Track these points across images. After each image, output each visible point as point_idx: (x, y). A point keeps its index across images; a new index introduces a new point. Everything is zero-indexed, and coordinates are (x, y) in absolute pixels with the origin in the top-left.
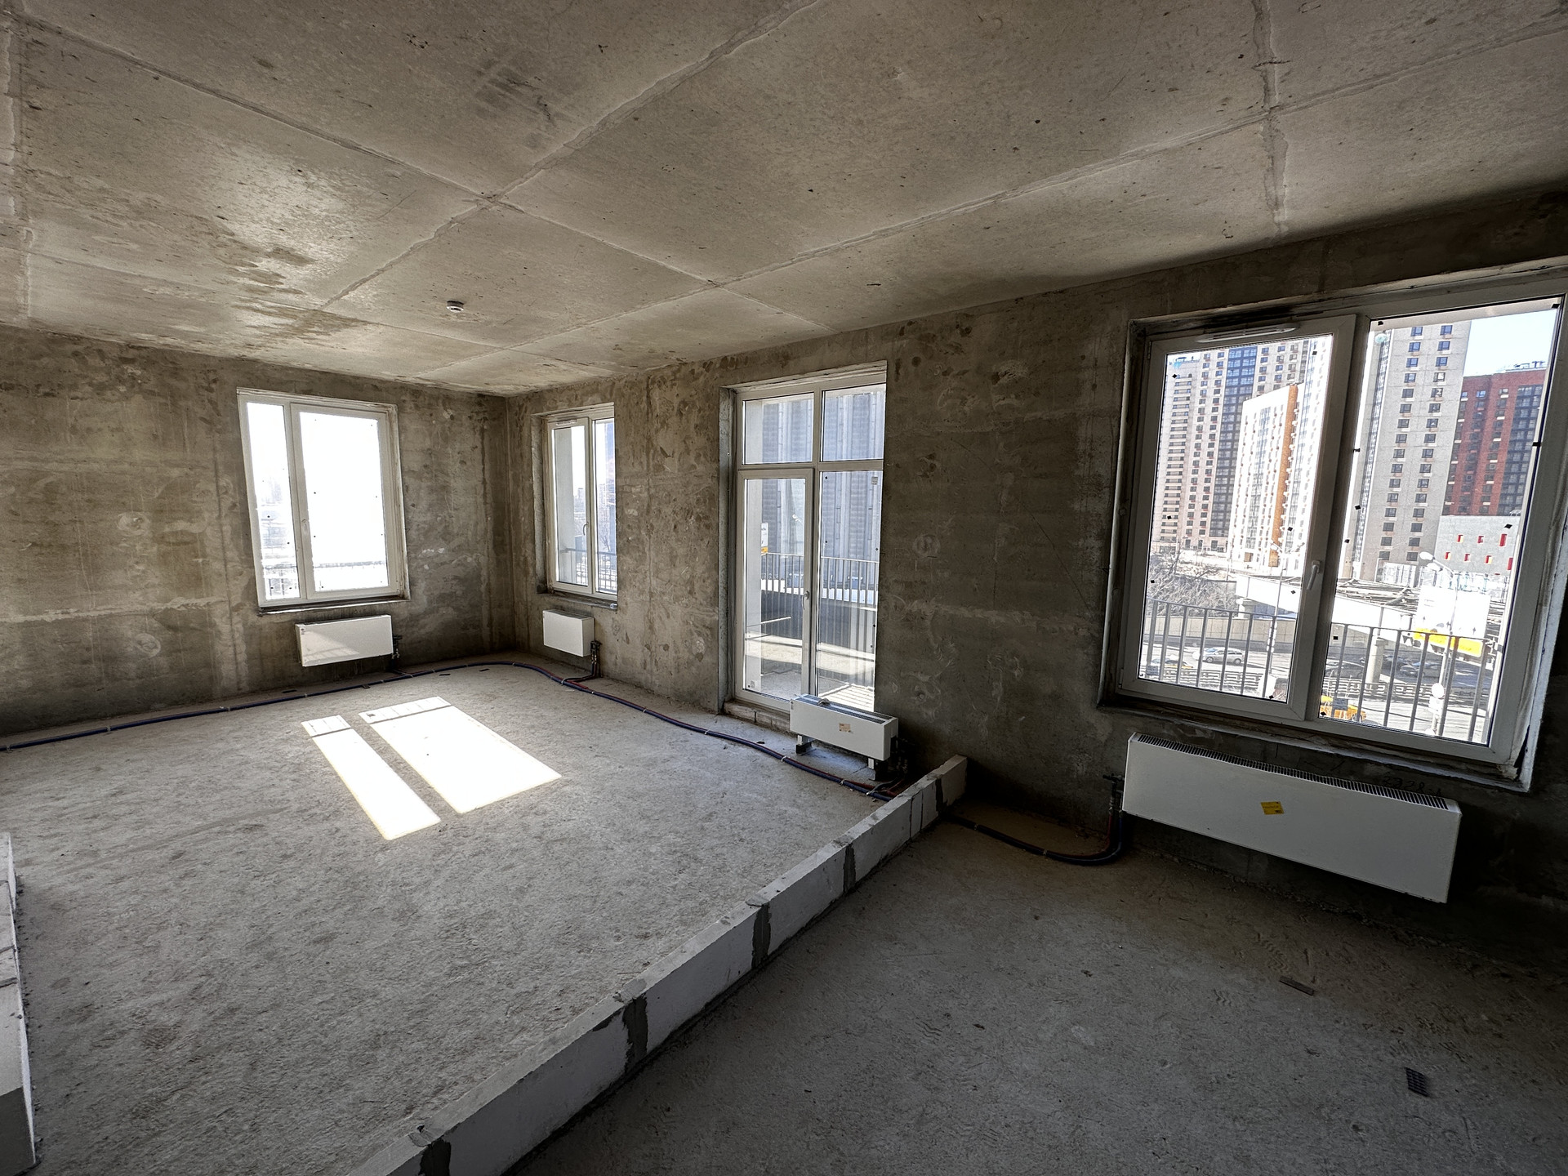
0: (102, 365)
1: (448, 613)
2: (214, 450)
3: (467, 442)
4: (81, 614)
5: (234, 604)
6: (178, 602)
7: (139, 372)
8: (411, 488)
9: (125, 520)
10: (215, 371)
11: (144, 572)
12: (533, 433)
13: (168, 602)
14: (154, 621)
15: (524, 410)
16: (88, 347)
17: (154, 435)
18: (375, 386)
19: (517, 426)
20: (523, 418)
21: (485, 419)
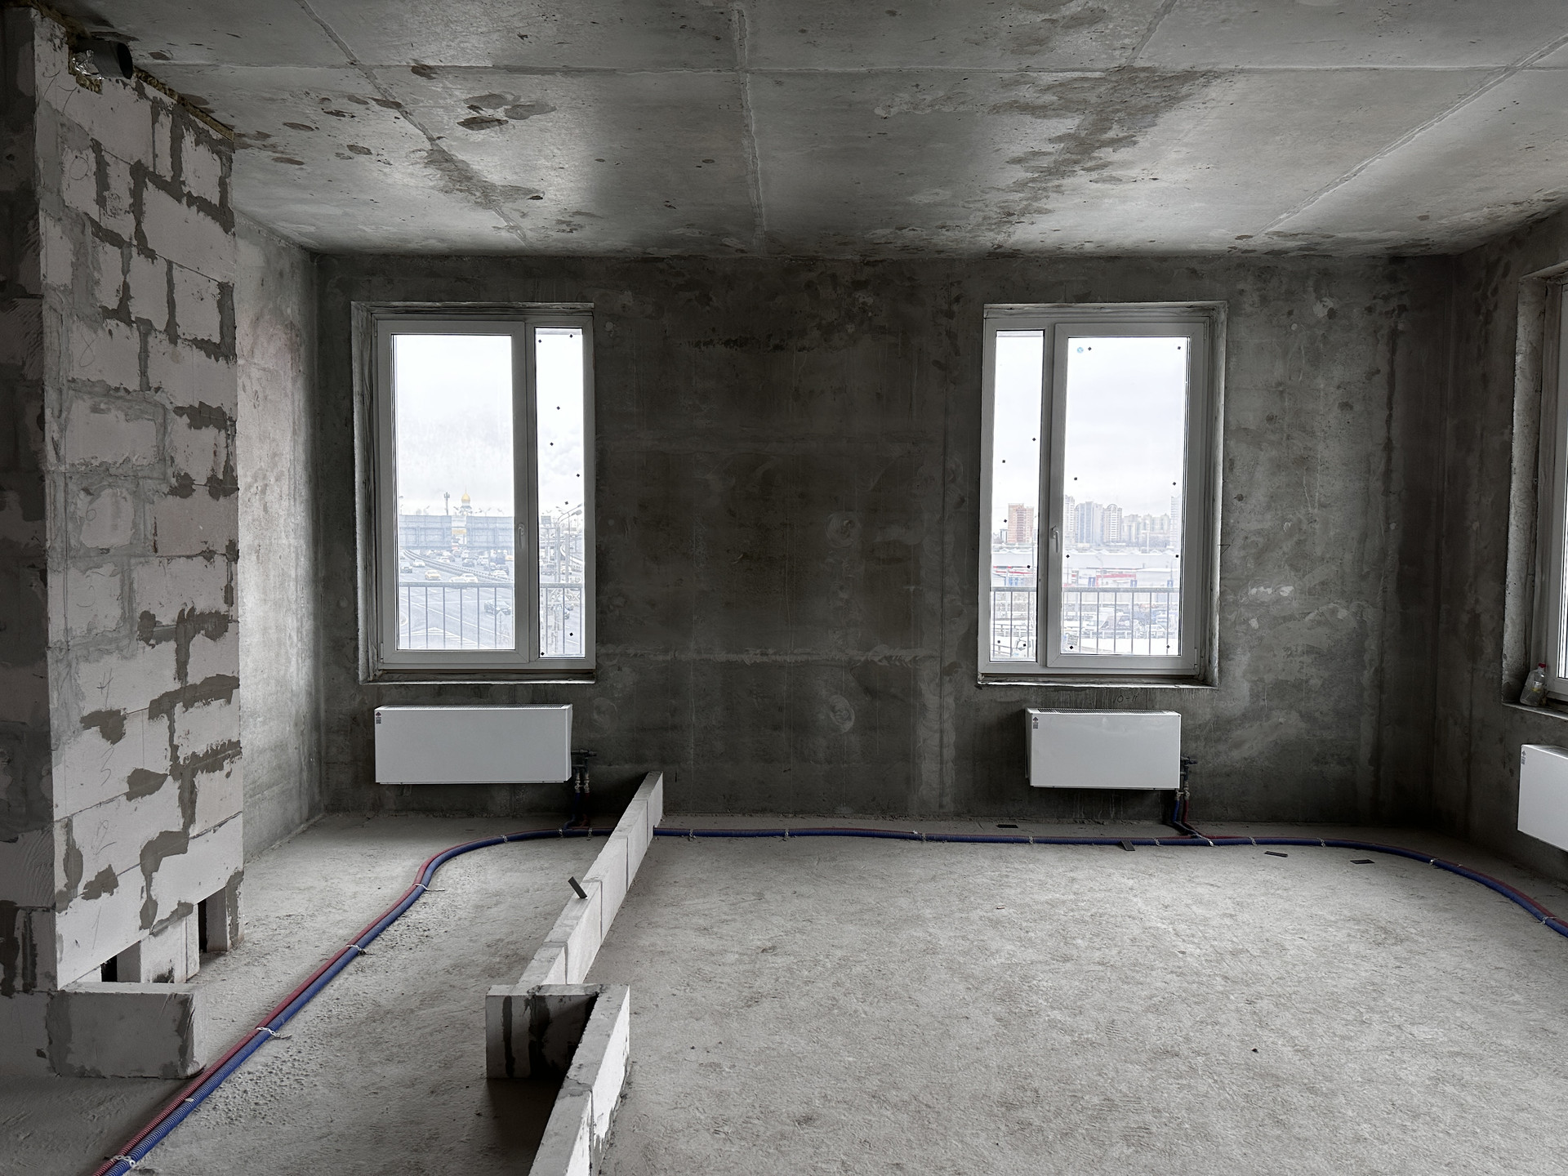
0: (834, 296)
2: (946, 411)
3: (1358, 361)
4: (778, 658)
5: (947, 663)
6: (880, 652)
8: (1238, 464)
9: (835, 522)
11: (848, 602)
12: (1521, 321)
13: (869, 650)
14: (851, 678)
15: (1500, 271)
16: (821, 273)
17: (878, 394)
18: (1194, 272)
19: (1478, 312)
20: (1495, 291)
21: (1402, 309)
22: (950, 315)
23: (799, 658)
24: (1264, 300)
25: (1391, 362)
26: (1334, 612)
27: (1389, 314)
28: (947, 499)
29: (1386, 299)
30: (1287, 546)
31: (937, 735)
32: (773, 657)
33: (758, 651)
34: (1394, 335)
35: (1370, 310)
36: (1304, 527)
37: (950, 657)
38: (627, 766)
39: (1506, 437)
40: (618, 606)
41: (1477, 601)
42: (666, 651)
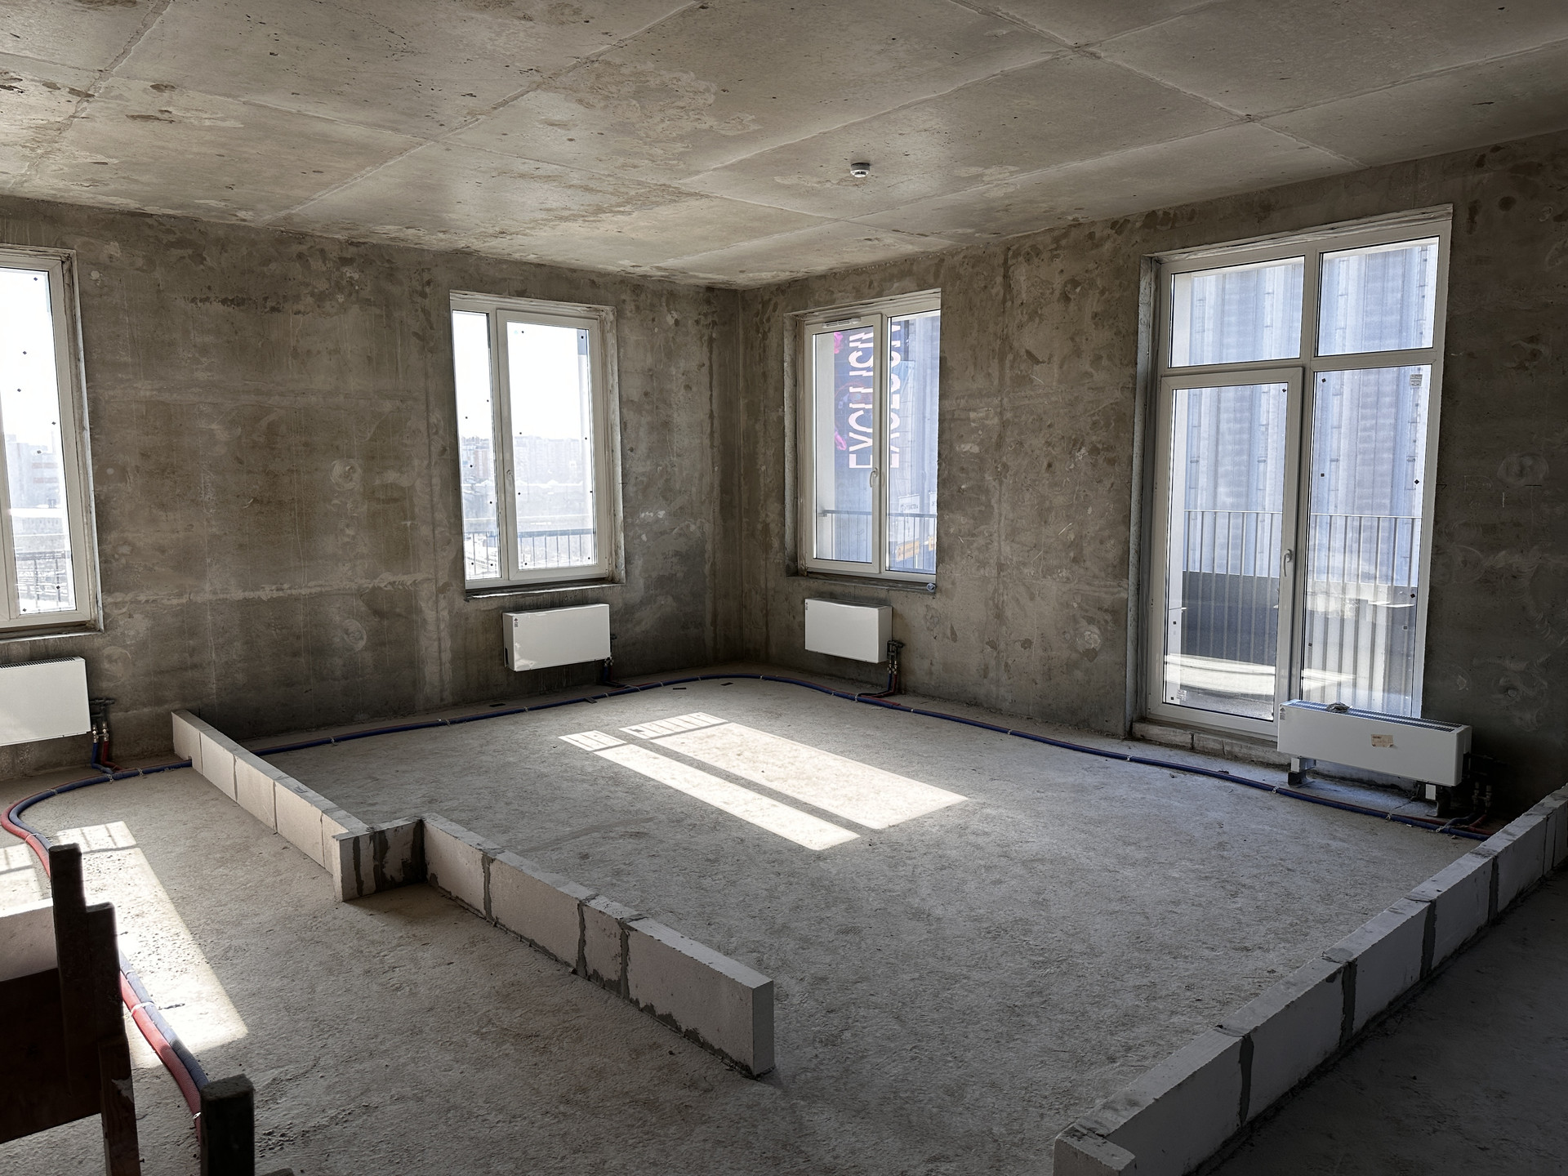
0: (324, 269)
1: (666, 603)
2: (426, 375)
3: (693, 358)
4: (294, 592)
5: (440, 584)
6: (385, 579)
7: (356, 276)
8: (629, 426)
9: (338, 468)
10: (429, 269)
11: (354, 537)
12: (786, 341)
13: (375, 578)
14: (361, 603)
15: (771, 307)
16: (311, 247)
18: (593, 282)
19: (758, 332)
20: (768, 320)
21: (714, 323)
22: (423, 295)
23: (314, 590)
24: (638, 309)
25: (710, 359)
26: (688, 526)
27: (707, 326)
28: (432, 448)
29: (705, 315)
30: (661, 483)
31: (436, 643)
32: (289, 592)
33: (274, 587)
34: (711, 340)
35: (697, 322)
36: (669, 470)
37: (444, 577)
38: (146, 710)
39: (780, 413)
40: (124, 555)
42: (180, 595)
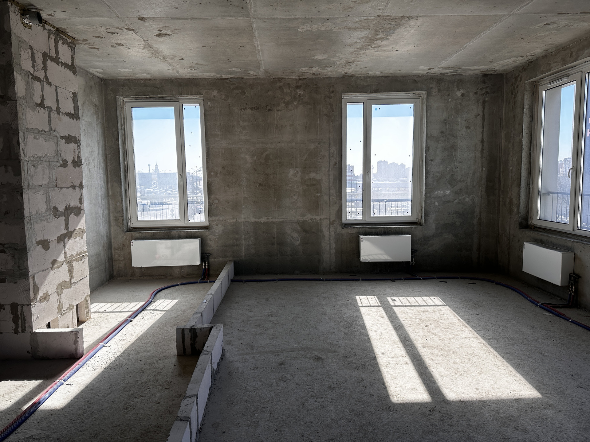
0: (289, 91)
1: (448, 237)
2: (330, 132)
3: (472, 112)
4: (273, 220)
5: (331, 220)
6: (309, 217)
7: (302, 93)
8: (431, 148)
9: (292, 172)
10: (333, 86)
11: (297, 200)
12: (526, 97)
13: (304, 216)
14: (298, 226)
15: (519, 79)
16: (285, 83)
17: (305, 126)
18: (415, 81)
19: (512, 94)
20: (517, 87)
21: (487, 93)
22: (330, 97)
23: (280, 220)
24: (439, 90)
25: (483, 112)
26: (464, 199)
27: (482, 95)
28: (331, 163)
29: (481, 89)
30: (448, 177)
31: (329, 245)
32: (271, 220)
33: (266, 218)
34: (484, 102)
35: (476, 93)
36: (454, 170)
37: (333, 218)
38: (221, 259)
39: (521, 137)
40: (216, 203)
41: (512, 194)
42: (233, 219)
